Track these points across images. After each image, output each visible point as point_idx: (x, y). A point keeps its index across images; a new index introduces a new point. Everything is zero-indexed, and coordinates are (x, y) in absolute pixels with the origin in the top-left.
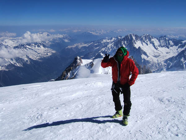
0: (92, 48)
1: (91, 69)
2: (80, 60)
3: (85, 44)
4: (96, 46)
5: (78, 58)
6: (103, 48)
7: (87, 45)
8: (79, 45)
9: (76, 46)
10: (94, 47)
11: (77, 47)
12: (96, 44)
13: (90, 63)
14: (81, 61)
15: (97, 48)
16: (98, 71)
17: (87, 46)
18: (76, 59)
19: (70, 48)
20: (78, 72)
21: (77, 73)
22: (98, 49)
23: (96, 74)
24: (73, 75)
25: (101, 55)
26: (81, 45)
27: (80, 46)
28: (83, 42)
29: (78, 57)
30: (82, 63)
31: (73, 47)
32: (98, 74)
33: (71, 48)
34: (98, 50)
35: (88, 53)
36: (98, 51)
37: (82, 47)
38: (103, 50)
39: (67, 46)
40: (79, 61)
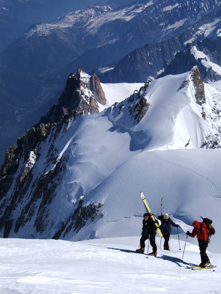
0: (153, 26)
1: (135, 128)
2: (93, 86)
3: (115, 10)
4: (171, 18)
5: (84, 76)
6: (203, 21)
7: (127, 14)
8: (90, 16)
9: (76, 24)
10: (160, 21)
11: (79, 28)
12: (169, 8)
13: (131, 99)
14: (98, 92)
15: (178, 24)
16: (167, 137)
17: (128, 18)
18: (75, 83)
19: (47, 32)
20: (74, 143)
21: (68, 150)
22: (181, 28)
23: (161, 149)
24: (52, 159)
25: (193, 56)
26: (97, 15)
27: (96, 22)
28: (109, 3)
29: (82, 74)
30: (103, 100)
31: (62, 26)
32: (171, 148)
33: (54, 34)
34: (183, 33)
35: (134, 53)
36: (182, 40)
37: (103, 27)
38: (206, 34)
39: (34, 26)
40: (87, 92)
